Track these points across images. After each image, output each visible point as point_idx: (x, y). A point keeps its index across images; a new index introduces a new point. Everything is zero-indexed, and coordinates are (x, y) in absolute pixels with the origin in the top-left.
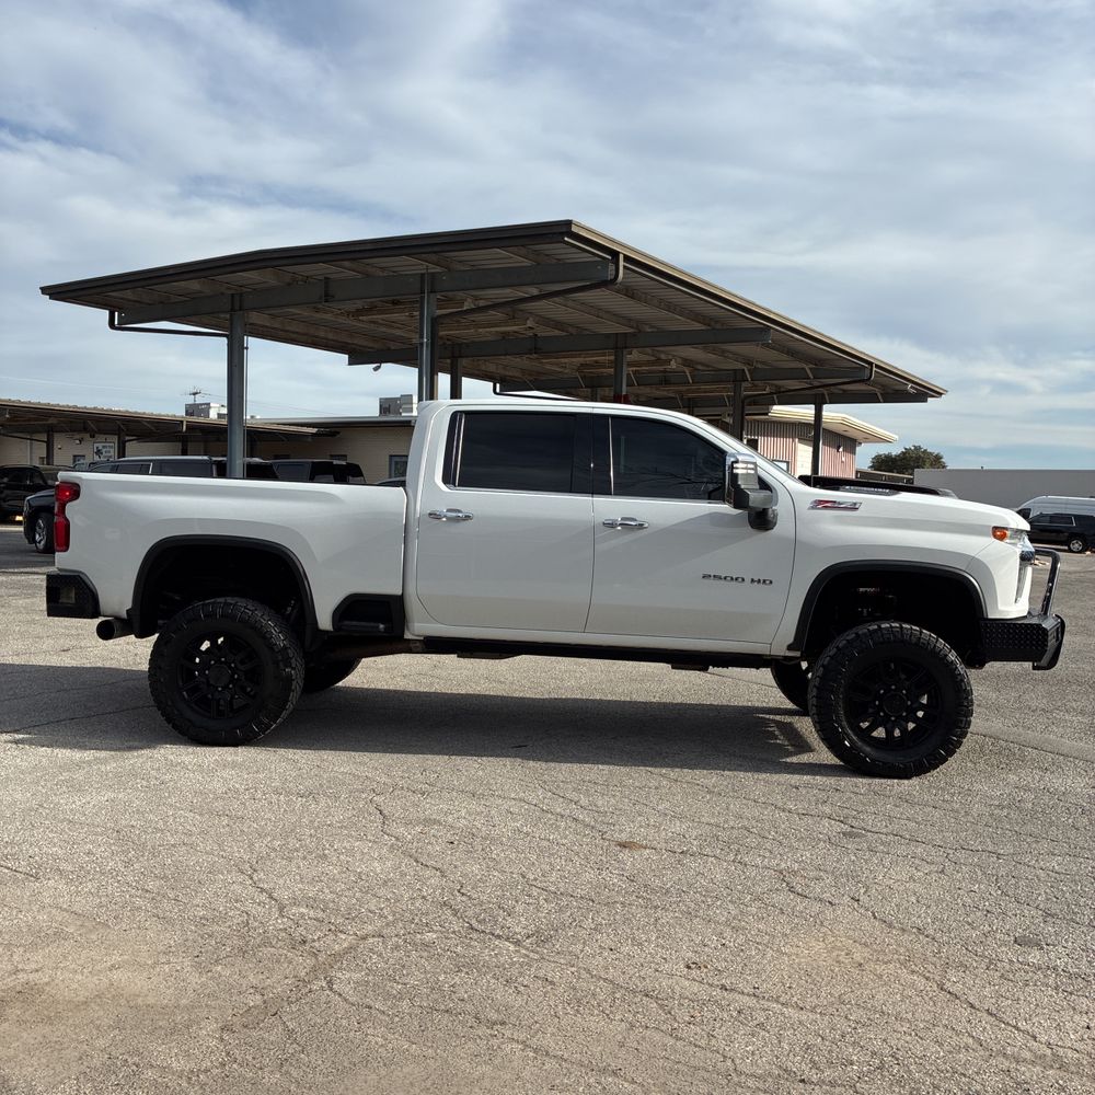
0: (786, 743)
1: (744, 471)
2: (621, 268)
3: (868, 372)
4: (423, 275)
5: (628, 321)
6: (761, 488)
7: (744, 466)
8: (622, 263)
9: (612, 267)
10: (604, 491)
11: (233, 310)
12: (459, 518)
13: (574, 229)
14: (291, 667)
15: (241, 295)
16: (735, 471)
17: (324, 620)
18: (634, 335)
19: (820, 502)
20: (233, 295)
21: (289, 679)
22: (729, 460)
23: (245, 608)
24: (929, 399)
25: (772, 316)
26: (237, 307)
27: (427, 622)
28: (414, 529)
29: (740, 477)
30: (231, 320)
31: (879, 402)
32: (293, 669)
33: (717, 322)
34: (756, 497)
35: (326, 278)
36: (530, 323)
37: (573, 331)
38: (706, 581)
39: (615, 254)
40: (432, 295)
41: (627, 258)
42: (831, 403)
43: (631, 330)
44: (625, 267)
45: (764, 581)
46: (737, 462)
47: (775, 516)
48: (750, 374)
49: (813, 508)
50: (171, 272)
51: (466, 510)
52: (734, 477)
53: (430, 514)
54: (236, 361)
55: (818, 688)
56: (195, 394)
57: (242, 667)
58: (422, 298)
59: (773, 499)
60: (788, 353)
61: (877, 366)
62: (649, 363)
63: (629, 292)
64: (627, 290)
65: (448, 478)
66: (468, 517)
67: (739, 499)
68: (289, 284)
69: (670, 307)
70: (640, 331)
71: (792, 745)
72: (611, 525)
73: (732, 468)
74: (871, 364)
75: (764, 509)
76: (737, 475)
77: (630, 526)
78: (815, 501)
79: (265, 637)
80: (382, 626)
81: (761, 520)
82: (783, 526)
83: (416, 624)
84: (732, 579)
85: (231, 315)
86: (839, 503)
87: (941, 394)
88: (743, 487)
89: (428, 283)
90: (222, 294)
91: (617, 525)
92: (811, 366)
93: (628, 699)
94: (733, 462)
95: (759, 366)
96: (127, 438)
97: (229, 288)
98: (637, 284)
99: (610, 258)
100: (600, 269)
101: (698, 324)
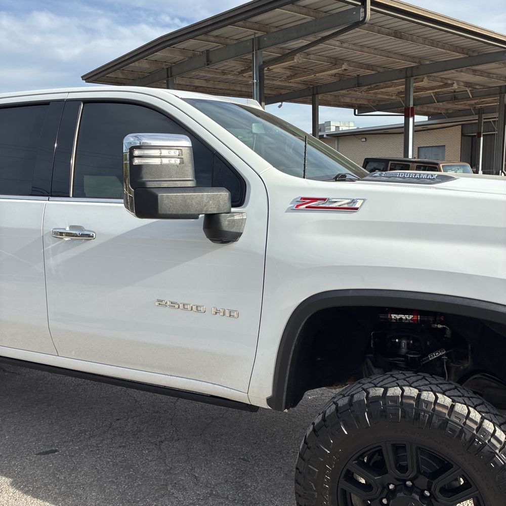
2: (368, 11)
4: (253, 40)
5: (413, 58)
11: (168, 77)
15: (171, 68)
18: (417, 67)
19: (303, 200)
20: (167, 68)
26: (169, 75)
33: (473, 51)
35: (207, 51)
36: (345, 66)
40: (259, 52)
41: (375, 4)
43: (413, 65)
44: (372, 10)
58: (253, 54)
62: (440, 87)
68: (191, 57)
69: (433, 43)
70: (421, 65)
73: (132, 157)
85: (167, 81)
89: (256, 44)
90: (163, 68)
97: (167, 65)
98: (400, 27)
99: (360, 4)
100: (354, 13)
101: (458, 54)
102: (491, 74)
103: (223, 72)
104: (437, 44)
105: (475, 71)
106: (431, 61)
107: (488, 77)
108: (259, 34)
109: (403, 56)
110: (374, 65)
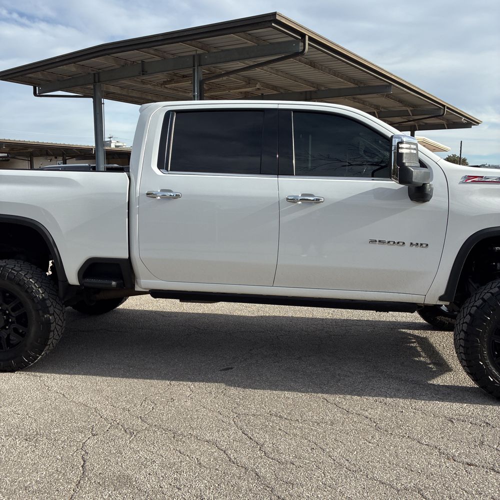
0: (428, 361)
1: (408, 151)
2: (307, 44)
3: (442, 111)
4: (194, 56)
5: (312, 84)
6: (421, 167)
7: (408, 146)
8: (307, 42)
9: (301, 44)
10: (288, 172)
11: (95, 82)
12: (169, 197)
13: (278, 18)
14: (49, 314)
15: (99, 73)
16: (400, 151)
17: (73, 278)
18: (315, 92)
19: (469, 177)
20: (94, 74)
21: (48, 323)
22: (395, 142)
23: (12, 269)
24: (472, 126)
25: (393, 77)
26: (97, 80)
27: (150, 279)
28: (135, 207)
29: (404, 156)
30: (94, 89)
31: (445, 129)
32: (51, 315)
33: (361, 83)
34: (417, 174)
35: (142, 62)
36: (258, 86)
37: (282, 91)
38: (373, 245)
39: (303, 36)
40: (199, 67)
41: (311, 39)
42: (419, 130)
43: (312, 89)
44: (309, 44)
45: (421, 244)
46: (402, 142)
47: (432, 189)
48: (378, 114)
49: (462, 183)
50: (57, 60)
51: (176, 190)
52: (400, 156)
53: (148, 194)
54: (98, 112)
55: (465, 333)
56: (110, 138)
57: (13, 314)
58: (194, 70)
59: (429, 176)
60: (399, 101)
61: (448, 108)
63: (312, 64)
64: (311, 63)
65: (161, 165)
66: (178, 196)
67: (404, 175)
68: (123, 66)
69: (336, 74)
70: (319, 90)
71: (434, 364)
72: (293, 200)
73: (398, 148)
74: (444, 106)
75: (424, 184)
76: (402, 154)
77: (309, 200)
78: (465, 177)
79: (28, 291)
80: (114, 283)
81: (420, 194)
82: (438, 199)
83: (142, 281)
84: (394, 243)
85: (94, 86)
86: (486, 178)
87: (478, 123)
88: (407, 164)
89: (197, 61)
90: (89, 74)
91: (298, 201)
92: (412, 109)
93: (311, 316)
94: (398, 143)
95: (383, 110)
96: (67, 158)
97: (93, 71)
98: (317, 59)
99: (300, 38)
100: (294, 45)
101: (350, 83)
102: (366, 101)
103: (142, 82)
104: (338, 75)
105: (354, 98)
106: (326, 87)
107: (363, 104)
108: (200, 51)
109: (306, 82)
110: (278, 87)
